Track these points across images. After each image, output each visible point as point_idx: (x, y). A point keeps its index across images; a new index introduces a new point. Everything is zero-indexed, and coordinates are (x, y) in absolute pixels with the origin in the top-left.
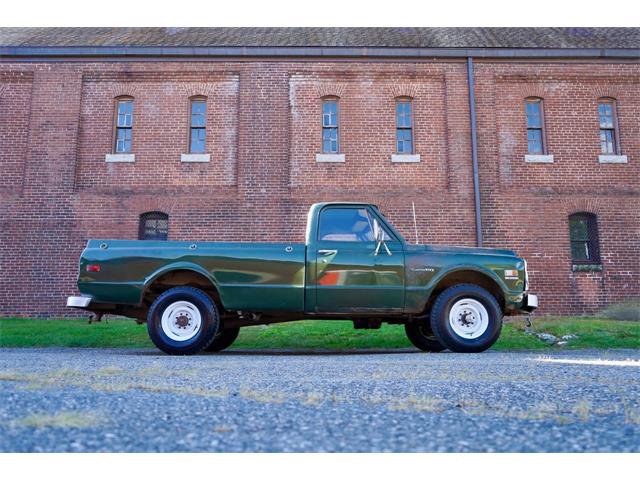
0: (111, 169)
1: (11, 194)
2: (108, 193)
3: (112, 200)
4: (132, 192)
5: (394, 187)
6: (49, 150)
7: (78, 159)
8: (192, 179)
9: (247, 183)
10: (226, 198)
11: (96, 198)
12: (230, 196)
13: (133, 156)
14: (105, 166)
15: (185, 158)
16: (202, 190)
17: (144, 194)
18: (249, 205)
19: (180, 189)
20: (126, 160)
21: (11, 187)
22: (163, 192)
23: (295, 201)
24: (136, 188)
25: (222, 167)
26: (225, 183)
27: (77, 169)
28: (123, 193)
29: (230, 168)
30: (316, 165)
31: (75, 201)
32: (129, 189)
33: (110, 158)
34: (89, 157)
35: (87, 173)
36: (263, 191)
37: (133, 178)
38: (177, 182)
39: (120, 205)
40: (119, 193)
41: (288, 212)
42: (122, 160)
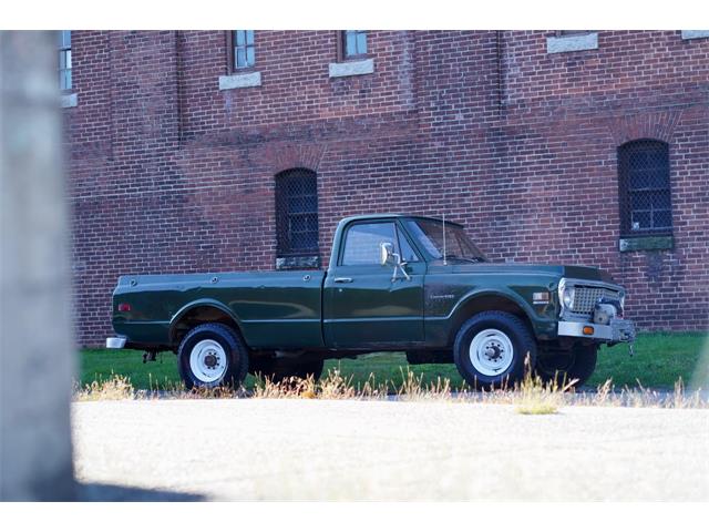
0: (228, 102)
1: (97, 155)
2: (227, 143)
3: (233, 154)
4: (261, 138)
5: (688, 87)
6: (140, 79)
7: (181, 88)
8: (348, 106)
9: (432, 105)
10: (401, 136)
11: (210, 153)
12: (407, 131)
13: (257, 74)
14: (220, 96)
15: (336, 70)
16: (364, 123)
17: (278, 139)
18: (438, 145)
19: (331, 125)
20: (249, 83)
21: (97, 144)
22: (307, 134)
23: (511, 132)
24: (266, 130)
25: (394, 81)
26: (400, 108)
27: (181, 107)
28: (248, 141)
29: (406, 81)
30: (548, 60)
31: (183, 159)
32: (257, 132)
33: (226, 82)
34: (196, 83)
35: (195, 112)
36: (460, 117)
37: (263, 114)
38: (326, 114)
39: (245, 161)
40: (244, 141)
41: (502, 151)
42: (242, 84)
